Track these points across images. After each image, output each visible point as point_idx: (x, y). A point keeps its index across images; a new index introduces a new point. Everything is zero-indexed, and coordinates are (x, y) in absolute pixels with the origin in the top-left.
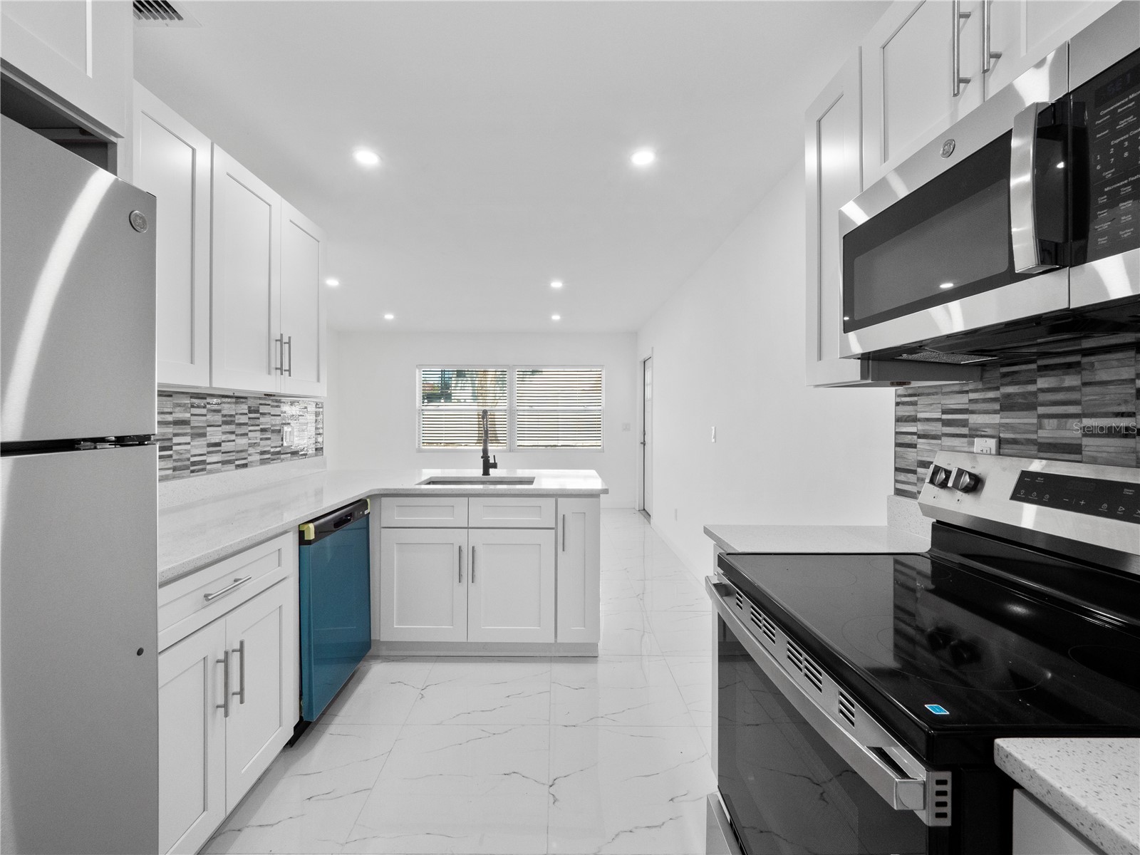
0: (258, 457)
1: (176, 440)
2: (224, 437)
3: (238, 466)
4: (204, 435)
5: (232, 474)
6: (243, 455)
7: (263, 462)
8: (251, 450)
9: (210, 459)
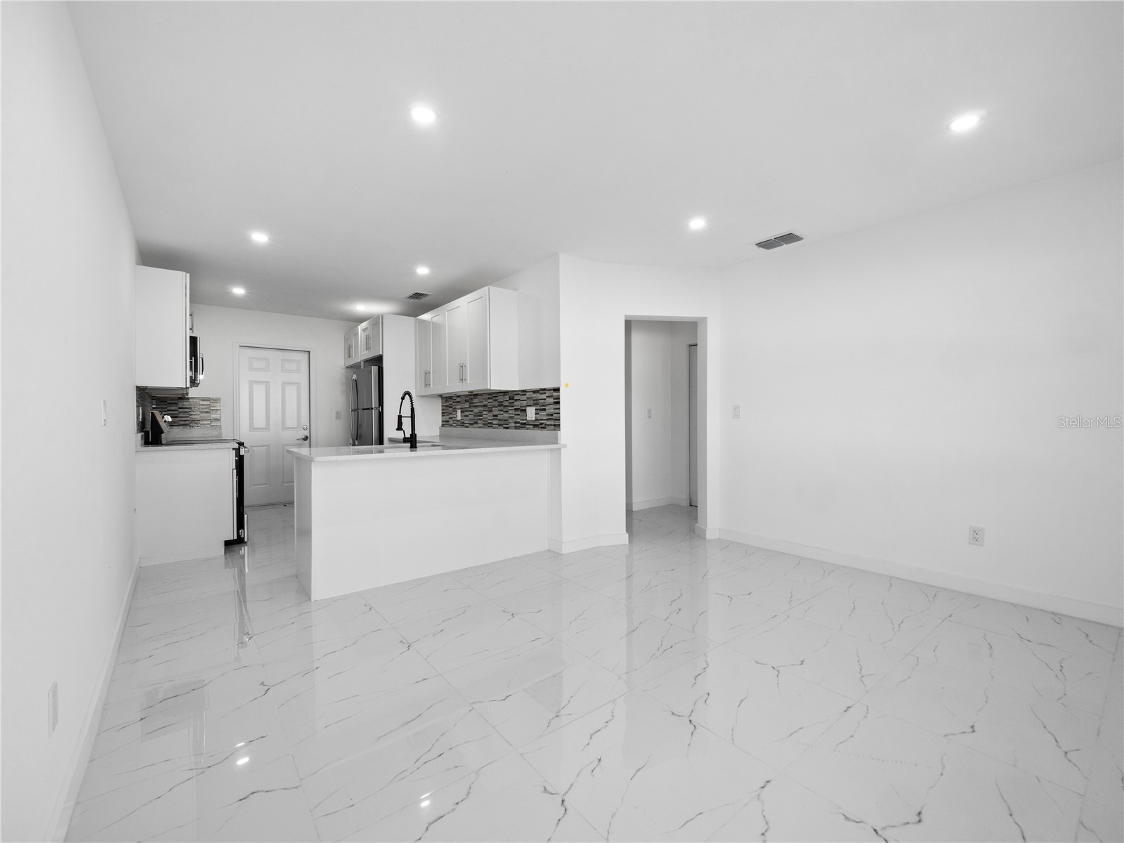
0: (513, 425)
1: (484, 413)
2: (498, 413)
3: (505, 428)
4: (491, 411)
5: (501, 431)
6: (507, 422)
7: (516, 428)
8: (510, 421)
9: (494, 423)
